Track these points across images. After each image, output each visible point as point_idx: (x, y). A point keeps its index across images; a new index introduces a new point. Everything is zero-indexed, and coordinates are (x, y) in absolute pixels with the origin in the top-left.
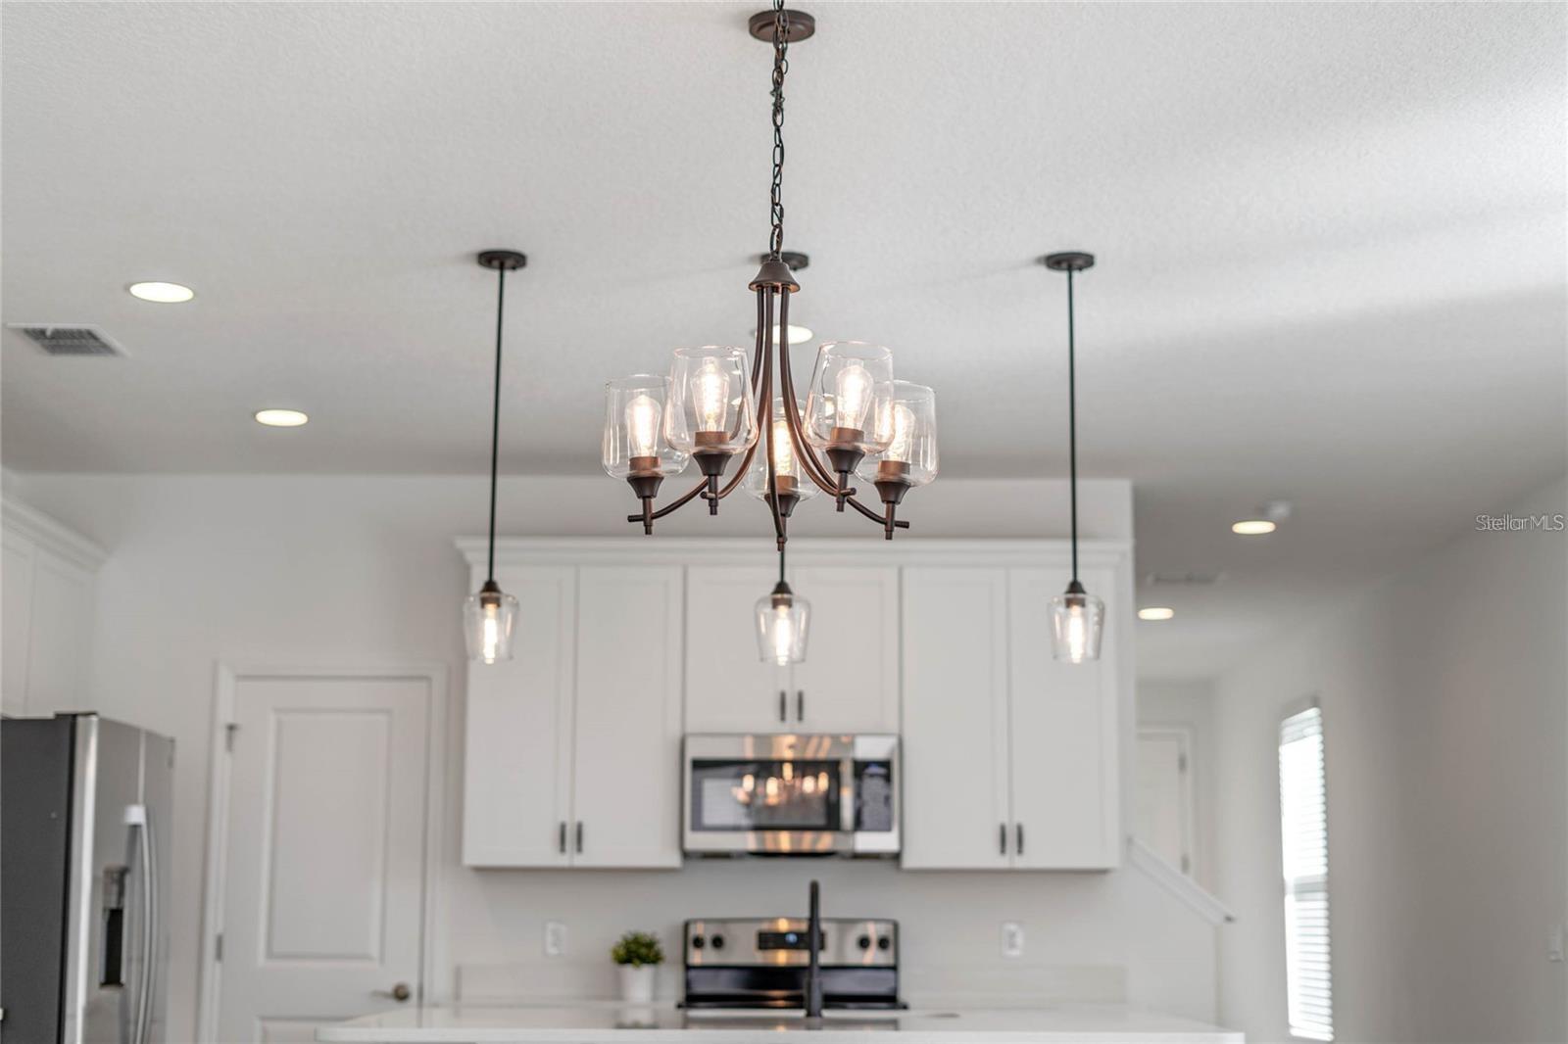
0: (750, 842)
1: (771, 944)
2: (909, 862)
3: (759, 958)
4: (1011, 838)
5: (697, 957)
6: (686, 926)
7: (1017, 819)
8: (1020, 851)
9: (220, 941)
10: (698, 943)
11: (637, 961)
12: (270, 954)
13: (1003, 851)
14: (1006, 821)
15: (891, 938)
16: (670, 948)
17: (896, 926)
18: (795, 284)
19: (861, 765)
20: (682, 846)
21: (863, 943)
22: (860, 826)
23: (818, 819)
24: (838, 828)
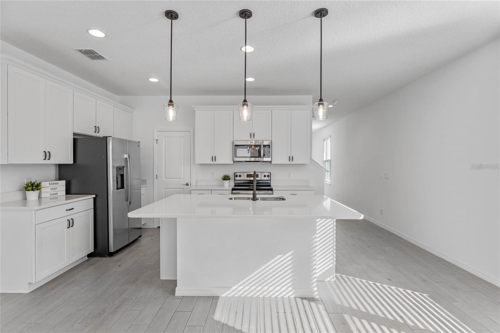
1: (248, 176)
2: (273, 162)
3: (247, 179)
4: (291, 159)
5: (236, 179)
6: (235, 173)
7: (292, 155)
9: (157, 176)
10: (237, 176)
11: (226, 180)
12: (165, 178)
13: (289, 161)
15: (270, 175)
16: (232, 177)
19: (264, 146)
20: (233, 160)
21: (265, 176)
22: (264, 157)
23: (258, 156)
24: (261, 157)
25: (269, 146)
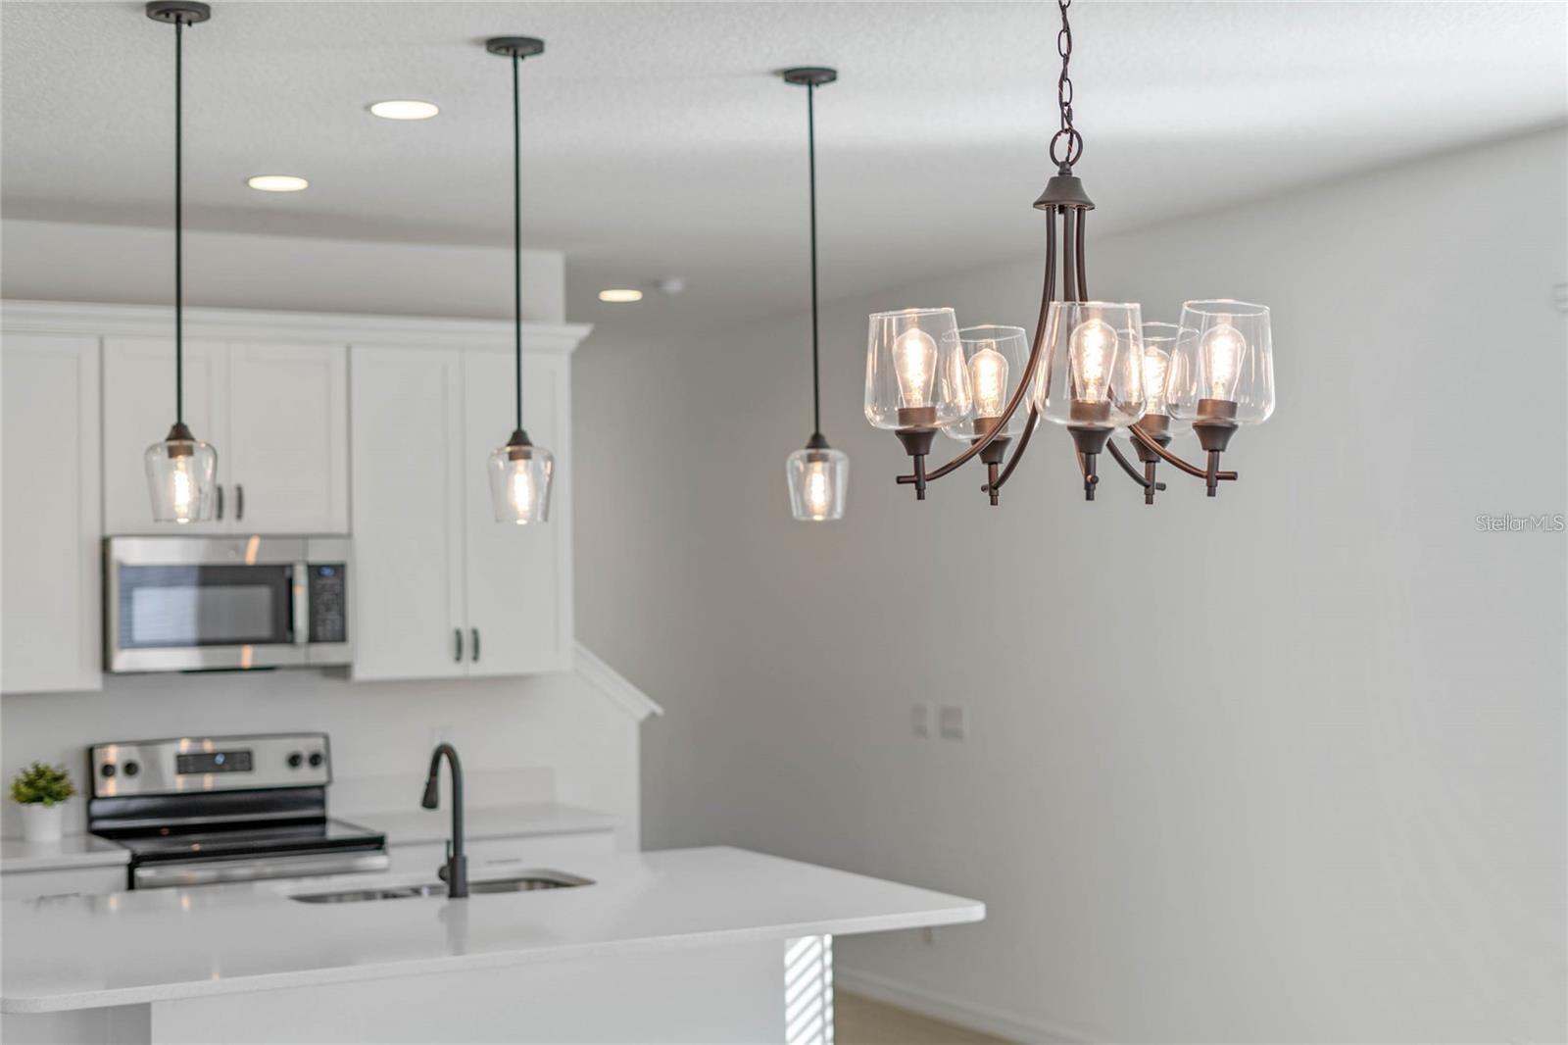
0: (191, 658)
1: (192, 768)
2: (360, 673)
3: (180, 784)
4: (465, 645)
5: (104, 788)
6: (90, 752)
7: (473, 623)
8: (475, 658)
10: (108, 770)
11: (47, 799)
13: (458, 659)
14: (461, 626)
15: (323, 751)
16: (76, 779)
17: (326, 738)
18: (1090, 204)
19: (315, 571)
20: (106, 665)
21: (294, 761)
22: (313, 639)
23: (265, 631)
24: (291, 642)
25: (339, 569)
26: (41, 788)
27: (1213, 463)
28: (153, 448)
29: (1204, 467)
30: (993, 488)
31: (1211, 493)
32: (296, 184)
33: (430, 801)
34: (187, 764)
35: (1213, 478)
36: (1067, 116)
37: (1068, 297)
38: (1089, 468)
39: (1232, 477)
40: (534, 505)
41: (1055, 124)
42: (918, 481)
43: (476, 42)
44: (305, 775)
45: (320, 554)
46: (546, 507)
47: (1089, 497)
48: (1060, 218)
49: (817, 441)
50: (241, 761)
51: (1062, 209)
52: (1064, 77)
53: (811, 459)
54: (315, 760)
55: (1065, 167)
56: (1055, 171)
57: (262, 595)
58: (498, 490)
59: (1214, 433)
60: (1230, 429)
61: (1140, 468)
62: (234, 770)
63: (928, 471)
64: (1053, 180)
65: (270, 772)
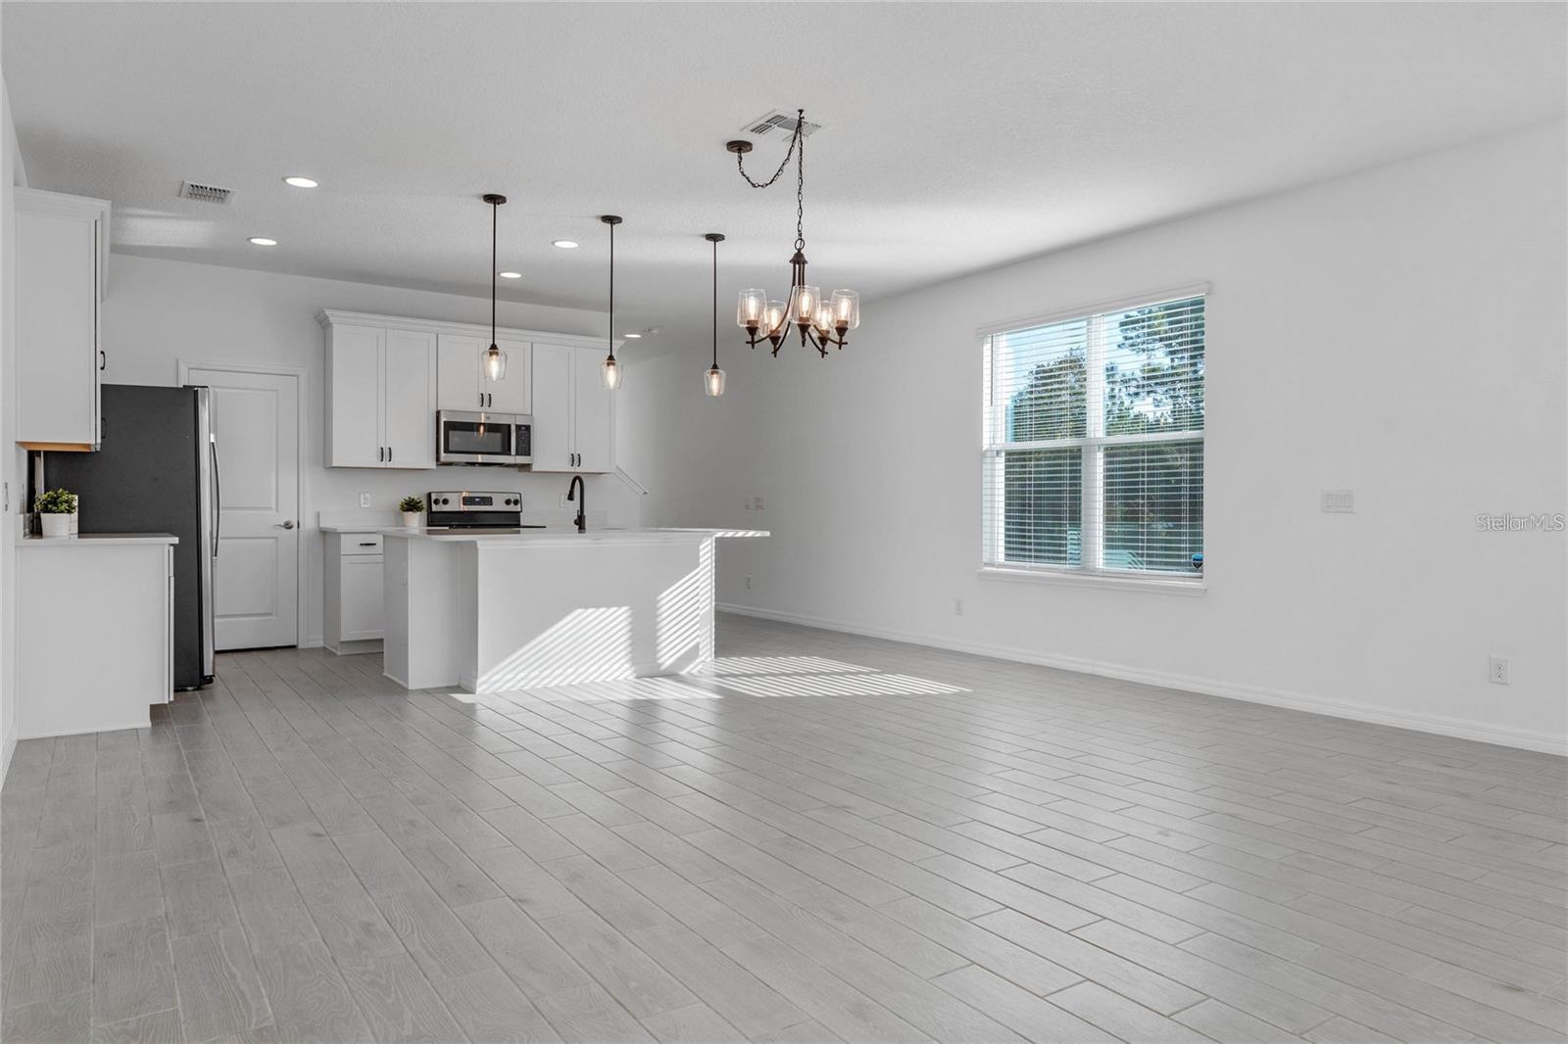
1: (469, 502)
2: (535, 468)
3: (463, 508)
5: (435, 508)
6: (429, 495)
7: (579, 452)
8: (579, 465)
10: (436, 502)
11: (413, 511)
13: (571, 464)
14: (574, 452)
16: (424, 503)
17: (520, 493)
18: (806, 260)
19: (518, 427)
20: (438, 459)
21: (508, 502)
22: (517, 454)
23: (499, 450)
24: (510, 454)
25: (528, 428)
26: (411, 506)
27: (841, 340)
28: (484, 353)
29: (838, 341)
30: (775, 352)
31: (840, 348)
32: (517, 276)
33: (571, 497)
34: (467, 501)
35: (841, 344)
36: (800, 235)
37: (799, 284)
38: (803, 337)
39: (846, 343)
40: (616, 383)
41: (797, 236)
42: (753, 343)
43: (597, 217)
44: (512, 508)
45: (521, 421)
46: (620, 383)
47: (803, 345)
48: (797, 266)
49: (715, 367)
50: (488, 501)
51: (798, 263)
52: (799, 222)
53: (713, 373)
54: (516, 502)
55: (799, 250)
56: (796, 251)
57: (498, 436)
58: (603, 376)
59: (842, 330)
60: (846, 329)
61: (821, 347)
62: (485, 504)
63: (756, 340)
64: (796, 255)
65: (498, 505)
